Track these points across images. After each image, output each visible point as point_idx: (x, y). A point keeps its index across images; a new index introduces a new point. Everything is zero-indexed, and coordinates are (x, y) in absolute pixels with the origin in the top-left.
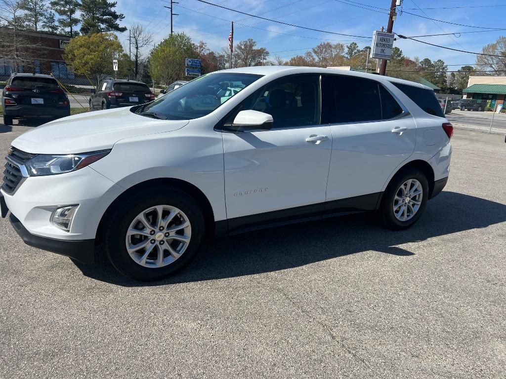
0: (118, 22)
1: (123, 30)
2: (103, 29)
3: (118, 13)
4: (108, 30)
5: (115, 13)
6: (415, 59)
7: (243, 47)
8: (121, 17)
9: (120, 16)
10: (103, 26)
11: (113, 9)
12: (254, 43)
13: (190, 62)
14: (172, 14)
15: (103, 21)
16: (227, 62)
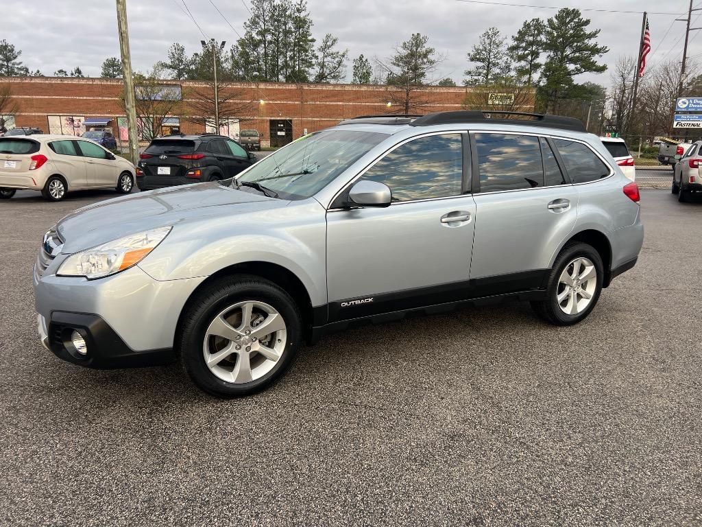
0: (595, 58)
1: (602, 69)
2: (572, 71)
3: (600, 46)
4: (578, 71)
5: (596, 45)
9: (602, 49)
11: (592, 42)
14: (688, 30)
15: (574, 61)
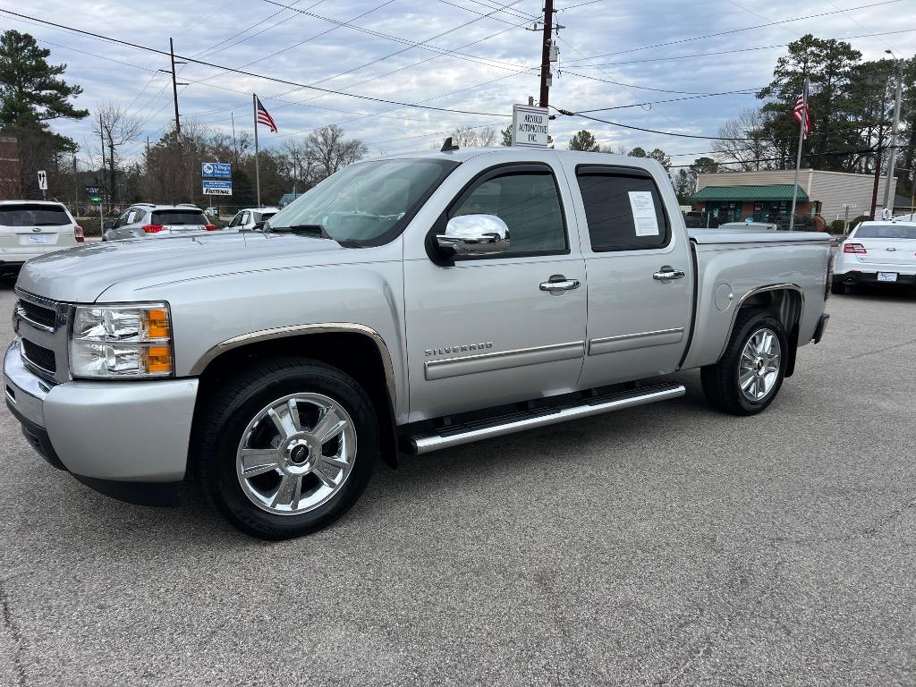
0: (70, 99)
1: (81, 115)
2: (41, 114)
3: (69, 85)
4: (51, 115)
5: (64, 83)
6: (620, 149)
7: (320, 139)
8: (77, 90)
9: (74, 89)
10: (41, 109)
11: (59, 78)
12: (340, 131)
13: (210, 169)
14: (175, 84)
15: (41, 101)
16: (293, 165)
